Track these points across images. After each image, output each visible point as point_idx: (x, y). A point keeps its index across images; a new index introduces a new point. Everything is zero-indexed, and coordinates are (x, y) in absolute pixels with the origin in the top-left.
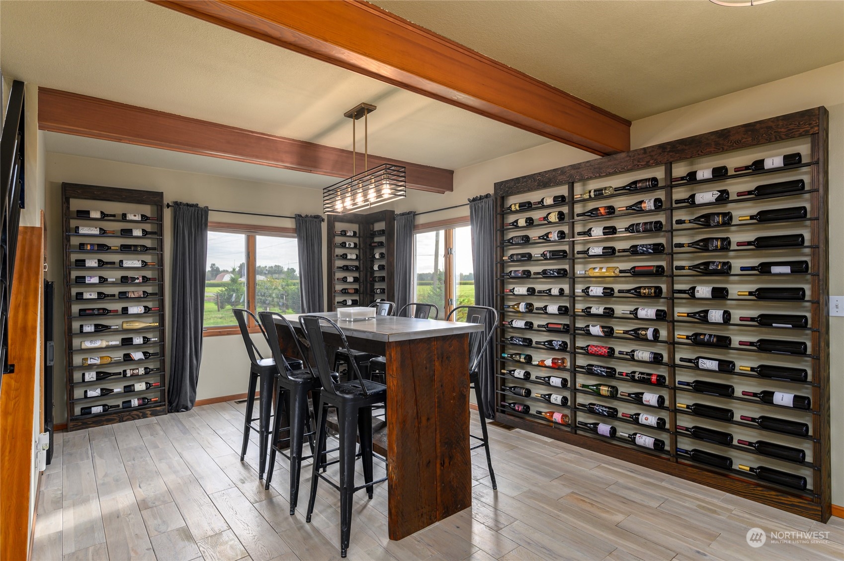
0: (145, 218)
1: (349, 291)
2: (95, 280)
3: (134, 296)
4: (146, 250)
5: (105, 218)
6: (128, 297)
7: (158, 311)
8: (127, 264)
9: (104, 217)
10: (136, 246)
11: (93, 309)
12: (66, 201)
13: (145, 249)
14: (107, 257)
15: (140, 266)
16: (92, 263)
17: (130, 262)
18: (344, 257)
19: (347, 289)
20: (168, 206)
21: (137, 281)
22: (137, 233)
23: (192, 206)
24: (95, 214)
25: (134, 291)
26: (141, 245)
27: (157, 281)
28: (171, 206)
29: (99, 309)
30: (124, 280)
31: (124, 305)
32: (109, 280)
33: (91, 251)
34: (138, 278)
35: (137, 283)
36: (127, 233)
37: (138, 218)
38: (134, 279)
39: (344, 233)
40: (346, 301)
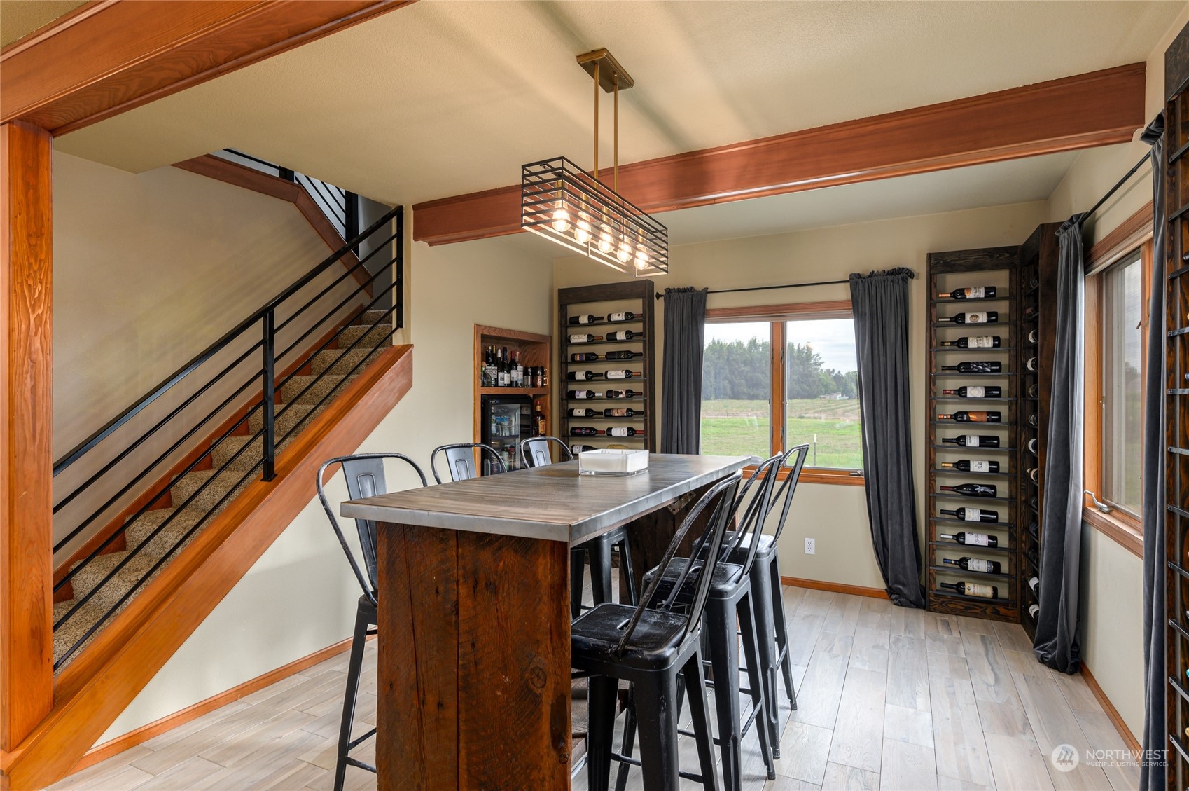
0: (630, 317)
1: (972, 417)
2: (583, 395)
3: (617, 415)
4: (631, 357)
5: (596, 322)
6: (611, 416)
7: (643, 435)
8: (611, 375)
9: (593, 321)
10: (619, 353)
11: (581, 428)
12: (563, 308)
13: (629, 356)
14: (596, 368)
15: (624, 377)
16: (580, 376)
17: (613, 373)
18: (961, 344)
19: (967, 413)
20: (658, 296)
21: (620, 396)
22: (621, 336)
23: (684, 291)
24: (584, 320)
25: (620, 409)
26: (625, 351)
27: (643, 396)
28: (661, 296)
29: (587, 429)
30: (611, 395)
31: (610, 425)
32: (596, 395)
33: (581, 362)
34: (621, 393)
35: (621, 399)
36: (611, 338)
37: (622, 318)
38: (617, 393)
39: (959, 295)
40: (964, 437)
